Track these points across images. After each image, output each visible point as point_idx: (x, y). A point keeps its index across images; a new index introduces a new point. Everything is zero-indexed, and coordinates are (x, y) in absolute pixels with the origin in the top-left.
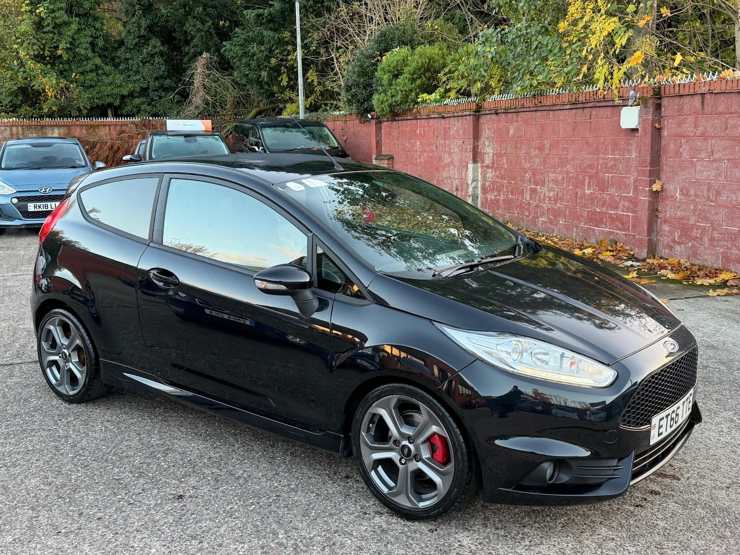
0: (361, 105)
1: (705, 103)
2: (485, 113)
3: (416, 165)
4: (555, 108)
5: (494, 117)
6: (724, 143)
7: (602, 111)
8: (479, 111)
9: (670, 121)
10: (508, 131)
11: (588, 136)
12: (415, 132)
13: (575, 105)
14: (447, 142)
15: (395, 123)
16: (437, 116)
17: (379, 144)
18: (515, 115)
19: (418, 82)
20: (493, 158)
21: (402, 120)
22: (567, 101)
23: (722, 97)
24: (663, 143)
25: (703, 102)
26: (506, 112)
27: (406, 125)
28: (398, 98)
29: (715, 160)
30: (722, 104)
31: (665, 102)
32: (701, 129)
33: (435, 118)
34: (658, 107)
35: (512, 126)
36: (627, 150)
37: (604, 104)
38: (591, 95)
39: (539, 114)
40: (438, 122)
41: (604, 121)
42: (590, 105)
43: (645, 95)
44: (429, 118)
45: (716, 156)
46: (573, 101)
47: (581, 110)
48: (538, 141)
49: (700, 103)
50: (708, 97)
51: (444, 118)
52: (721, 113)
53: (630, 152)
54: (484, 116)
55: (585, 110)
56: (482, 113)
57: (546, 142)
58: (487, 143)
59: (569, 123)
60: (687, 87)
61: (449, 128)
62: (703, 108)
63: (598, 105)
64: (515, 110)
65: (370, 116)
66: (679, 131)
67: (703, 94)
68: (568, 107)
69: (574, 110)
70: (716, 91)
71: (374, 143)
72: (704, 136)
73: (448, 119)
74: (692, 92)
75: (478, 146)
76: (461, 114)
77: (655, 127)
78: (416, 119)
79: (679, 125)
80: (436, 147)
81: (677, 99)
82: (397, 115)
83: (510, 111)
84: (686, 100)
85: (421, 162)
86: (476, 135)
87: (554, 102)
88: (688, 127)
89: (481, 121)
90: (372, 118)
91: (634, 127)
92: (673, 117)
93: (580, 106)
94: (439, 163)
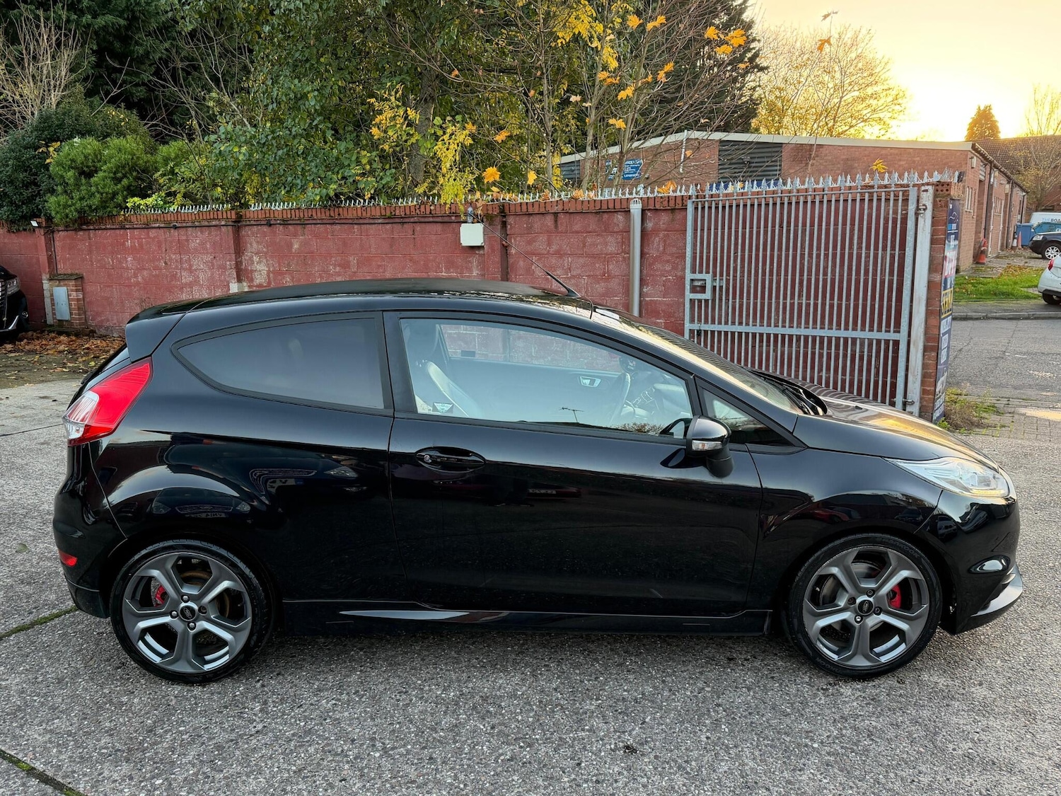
0: (16, 210)
1: (559, 223)
2: (248, 223)
3: (129, 286)
4: (361, 221)
5: (265, 229)
6: (582, 260)
7: (429, 227)
8: (239, 222)
9: (518, 239)
10: (290, 245)
11: (412, 252)
12: (123, 244)
13: (391, 219)
14: (185, 258)
15: (81, 233)
16: (163, 225)
17: (51, 261)
18: (299, 227)
19: (125, 182)
20: (268, 276)
21: (95, 229)
22: (378, 214)
23: (578, 217)
24: (511, 261)
25: (556, 221)
26: (285, 223)
27: (105, 237)
28: (95, 201)
29: (573, 277)
30: (578, 223)
31: (511, 220)
32: (554, 248)
33: (159, 228)
34: (504, 224)
35: (296, 240)
36: (467, 268)
37: (431, 220)
38: (412, 209)
39: (338, 227)
40: (164, 233)
41: (434, 237)
42: (412, 220)
43: (490, 212)
44: (147, 227)
45: (574, 273)
46: (388, 214)
47: (400, 226)
48: (339, 258)
49: (553, 222)
50: (561, 216)
51: (175, 227)
52: (577, 232)
53: (470, 270)
54: (247, 228)
55: (405, 225)
56: (244, 223)
57: (351, 259)
58: (256, 259)
59: (384, 239)
60: (536, 206)
61: (187, 240)
62: (556, 227)
63: (423, 220)
64: (298, 222)
65: (34, 224)
66: (529, 248)
67: (556, 214)
68: (380, 221)
69: (390, 225)
70: (571, 211)
71: (43, 258)
72: (560, 254)
73: (184, 229)
74: (542, 210)
75: (241, 262)
76: (206, 224)
77: (503, 245)
78: (123, 228)
79: (529, 243)
80: (166, 263)
81: (525, 218)
82: (88, 223)
83: (291, 222)
84: (536, 218)
85: (138, 283)
86: (239, 250)
87: (360, 215)
88: (540, 244)
89: (243, 233)
90: (39, 227)
91: (479, 245)
92: (521, 235)
93: (397, 220)
94: (174, 282)
